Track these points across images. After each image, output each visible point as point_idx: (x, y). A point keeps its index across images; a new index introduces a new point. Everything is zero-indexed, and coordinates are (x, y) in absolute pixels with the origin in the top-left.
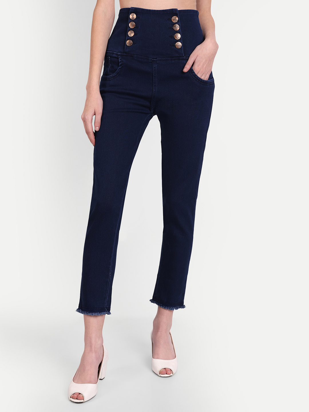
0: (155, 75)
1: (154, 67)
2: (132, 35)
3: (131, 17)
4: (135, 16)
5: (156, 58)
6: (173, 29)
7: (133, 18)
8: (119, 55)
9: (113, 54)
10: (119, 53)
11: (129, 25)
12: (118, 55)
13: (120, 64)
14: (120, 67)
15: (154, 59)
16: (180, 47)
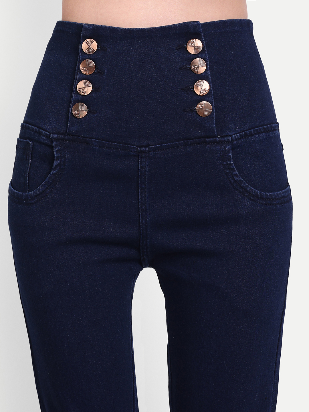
0: (143, 186)
1: (141, 167)
2: (89, 90)
3: (85, 46)
4: (94, 45)
5: (148, 146)
6: (192, 71)
7: (90, 49)
8: (55, 139)
9: (40, 134)
10: (53, 133)
11: (81, 67)
12: (51, 140)
13: (55, 163)
14: (55, 172)
15: (143, 149)
16: (207, 114)
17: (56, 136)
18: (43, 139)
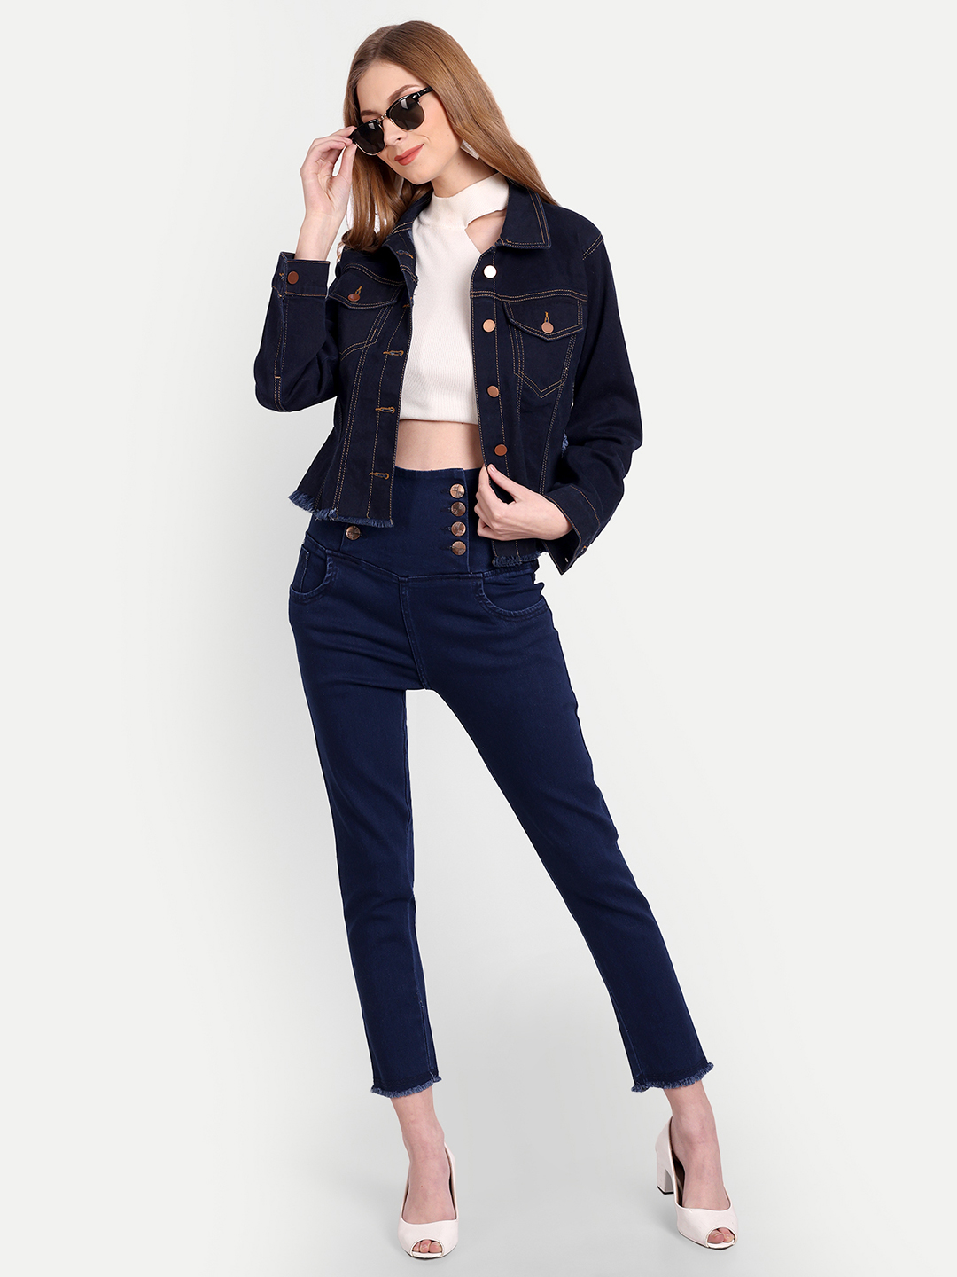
0: (407, 612)
1: (403, 595)
5: (407, 577)
8: (330, 555)
15: (403, 579)
16: (462, 552)
17: (330, 552)
18: (319, 552)
